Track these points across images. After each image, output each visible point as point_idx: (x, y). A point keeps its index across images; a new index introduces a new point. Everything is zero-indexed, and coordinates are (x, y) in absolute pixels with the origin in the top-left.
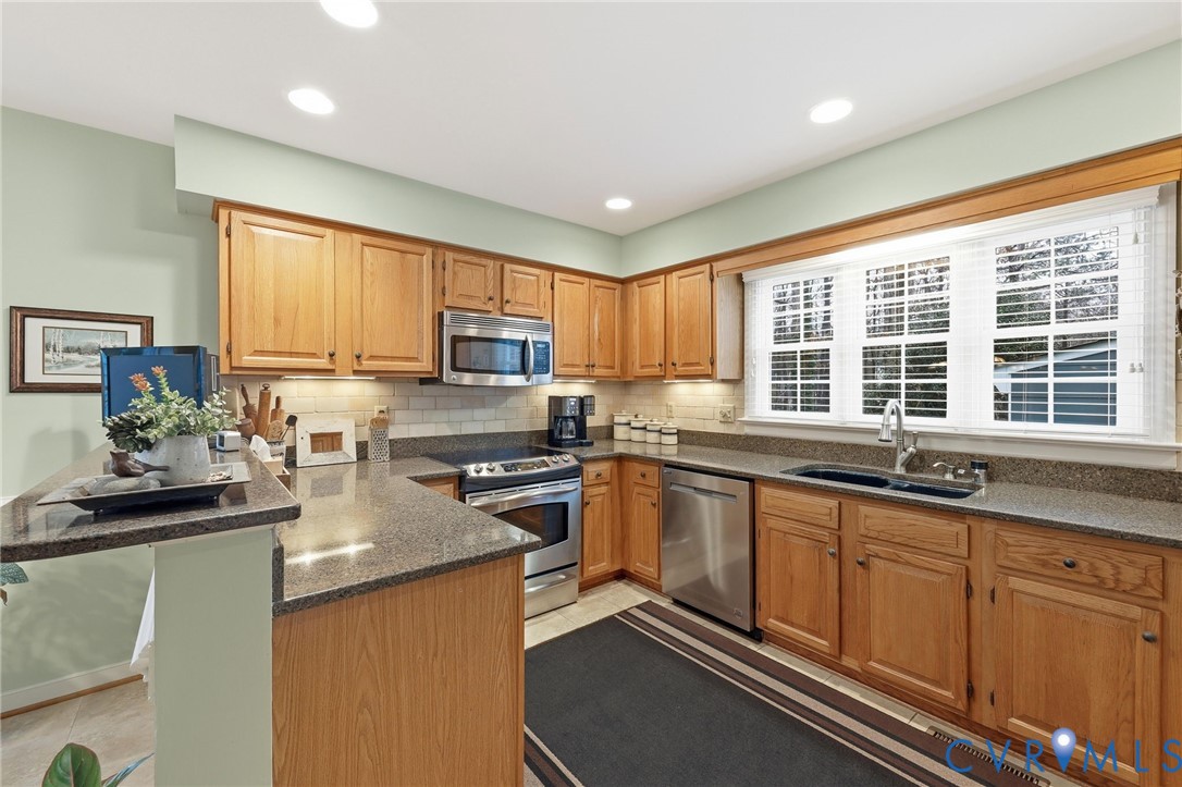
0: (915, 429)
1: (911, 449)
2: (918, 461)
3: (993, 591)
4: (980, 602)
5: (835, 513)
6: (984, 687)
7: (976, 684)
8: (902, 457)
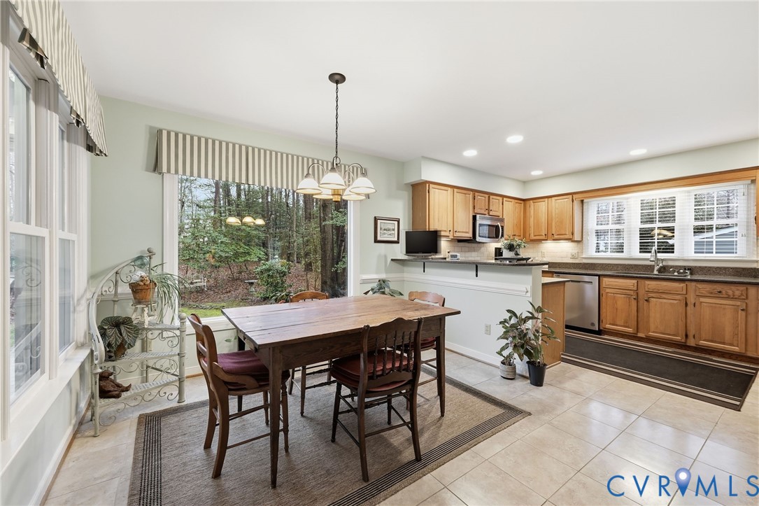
0: (662, 258)
1: (661, 265)
2: (663, 269)
3: (695, 304)
4: (690, 308)
5: (636, 284)
6: (691, 335)
7: (688, 334)
8: (656, 268)
